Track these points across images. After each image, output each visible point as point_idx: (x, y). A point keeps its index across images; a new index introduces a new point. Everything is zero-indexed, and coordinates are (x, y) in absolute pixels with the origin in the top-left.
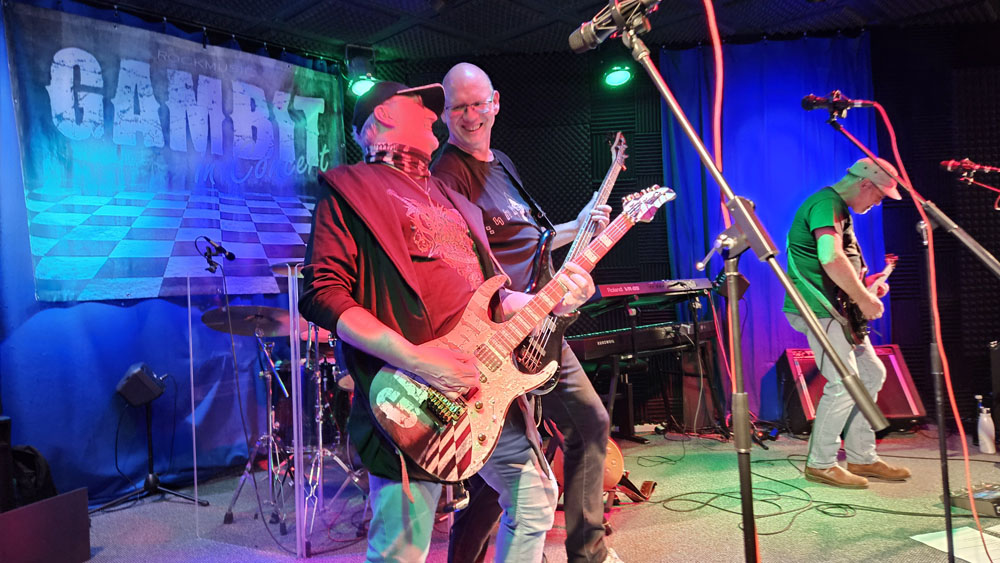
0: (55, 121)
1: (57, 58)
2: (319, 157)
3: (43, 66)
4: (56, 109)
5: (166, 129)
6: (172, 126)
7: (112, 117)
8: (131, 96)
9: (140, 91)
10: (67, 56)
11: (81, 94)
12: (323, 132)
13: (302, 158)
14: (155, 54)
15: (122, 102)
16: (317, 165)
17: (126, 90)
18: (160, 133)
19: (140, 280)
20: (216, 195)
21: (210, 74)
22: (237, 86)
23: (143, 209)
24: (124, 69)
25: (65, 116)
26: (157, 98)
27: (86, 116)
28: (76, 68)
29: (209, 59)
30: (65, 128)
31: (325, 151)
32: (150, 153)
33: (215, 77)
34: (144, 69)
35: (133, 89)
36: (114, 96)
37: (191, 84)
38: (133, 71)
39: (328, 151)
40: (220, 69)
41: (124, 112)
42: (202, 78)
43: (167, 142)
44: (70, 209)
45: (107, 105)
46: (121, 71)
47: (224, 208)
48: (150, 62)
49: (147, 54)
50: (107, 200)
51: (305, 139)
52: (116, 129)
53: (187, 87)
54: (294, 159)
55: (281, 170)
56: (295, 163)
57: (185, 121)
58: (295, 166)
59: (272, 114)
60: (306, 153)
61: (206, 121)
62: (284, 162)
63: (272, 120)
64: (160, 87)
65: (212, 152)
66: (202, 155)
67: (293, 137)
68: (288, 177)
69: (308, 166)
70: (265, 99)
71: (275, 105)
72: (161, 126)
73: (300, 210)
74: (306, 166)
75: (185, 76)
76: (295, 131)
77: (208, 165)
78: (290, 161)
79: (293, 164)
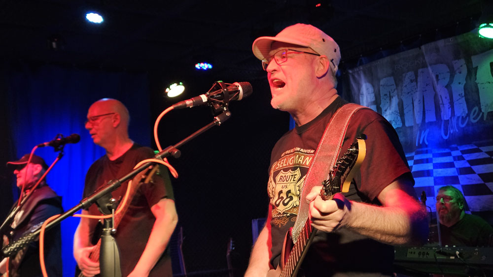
5: (402, 114)
6: (405, 111)
8: (388, 100)
9: (392, 95)
10: (364, 88)
13: (476, 108)
14: (394, 69)
17: (385, 97)
18: (399, 118)
21: (424, 66)
24: (382, 85)
26: (398, 95)
29: (423, 55)
34: (391, 80)
35: (388, 95)
36: (381, 103)
37: (414, 78)
38: (385, 83)
41: (386, 111)
45: (379, 110)
46: (381, 87)
47: (436, 160)
49: (390, 71)
51: (477, 91)
53: (412, 81)
54: (467, 112)
55: (457, 124)
56: (468, 115)
57: (412, 105)
58: (468, 118)
59: (451, 81)
60: (480, 103)
61: (422, 100)
62: (459, 117)
63: (448, 87)
64: (400, 88)
65: (427, 121)
66: (420, 126)
67: (463, 95)
68: (463, 128)
69: (483, 113)
70: (449, 70)
71: (457, 72)
72: (399, 113)
73: (477, 154)
74: (481, 114)
75: (410, 74)
76: (465, 89)
77: (423, 132)
78: (463, 115)
79: (466, 117)
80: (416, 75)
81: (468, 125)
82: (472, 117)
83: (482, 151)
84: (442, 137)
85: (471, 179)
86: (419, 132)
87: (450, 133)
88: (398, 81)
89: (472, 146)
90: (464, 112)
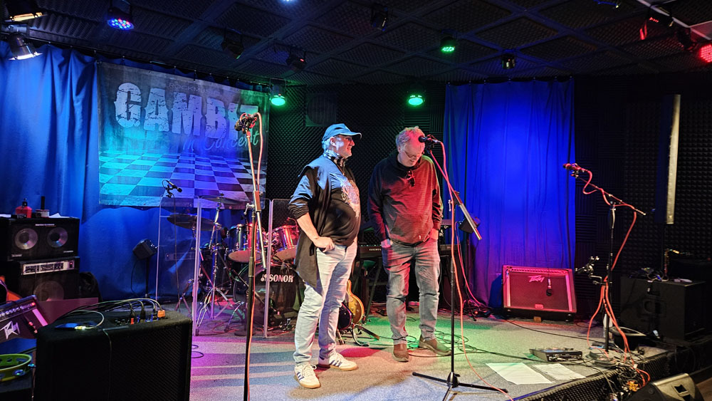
0: (117, 118)
1: (120, 88)
3: (113, 92)
4: (118, 113)
5: (171, 123)
7: (144, 116)
8: (154, 106)
9: (159, 103)
10: (125, 87)
11: (130, 106)
13: (242, 138)
14: (168, 85)
15: (150, 109)
17: (152, 103)
19: (151, 197)
20: (194, 156)
21: (196, 94)
22: (209, 101)
23: (155, 162)
25: (122, 116)
26: (167, 107)
27: (132, 116)
28: (129, 93)
29: (197, 86)
30: (122, 122)
31: (257, 134)
32: (161, 134)
33: (199, 95)
36: (146, 106)
37: (186, 99)
38: (156, 93)
40: (201, 91)
41: (150, 114)
42: (192, 96)
43: (171, 129)
44: (120, 161)
45: (143, 110)
46: (151, 94)
47: (197, 163)
48: (165, 89)
49: (164, 85)
50: (138, 157)
52: (146, 122)
55: (230, 145)
57: (181, 118)
59: (227, 115)
61: (192, 118)
62: (231, 140)
65: (194, 134)
66: (188, 136)
68: (233, 147)
71: (230, 110)
72: (168, 121)
73: (238, 166)
75: (183, 95)
77: (191, 141)
79: (236, 141)
80: (188, 98)
82: (239, 142)
83: (242, 165)
84: (203, 148)
86: (187, 140)
87: (215, 147)
88: (169, 96)
89: (236, 160)
90: (235, 138)
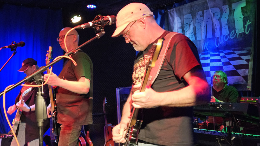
1: (174, 22)
2: (244, 28)
6: (197, 32)
9: (190, 23)
12: (246, 15)
13: (233, 31)
15: (186, 29)
16: (243, 32)
17: (187, 25)
18: (194, 36)
24: (185, 18)
26: (193, 24)
31: (248, 23)
34: (190, 16)
35: (188, 24)
36: (184, 28)
39: (250, 23)
41: (187, 32)
46: (185, 19)
47: (212, 58)
49: (190, 11)
51: (234, 22)
53: (201, 16)
54: (228, 33)
55: (223, 39)
56: (229, 35)
57: (200, 29)
58: (229, 36)
59: (221, 17)
60: (235, 29)
61: (206, 26)
62: (224, 36)
63: (219, 20)
64: (194, 20)
65: (208, 37)
66: (204, 40)
67: (227, 24)
68: (226, 41)
69: (237, 34)
70: (220, 11)
71: (224, 12)
72: (194, 33)
73: (233, 55)
74: (236, 34)
75: (200, 13)
76: (228, 21)
77: (206, 43)
78: (227, 34)
79: (228, 36)
80: (203, 14)
81: (229, 39)
82: (231, 36)
83: (235, 54)
84: (215, 46)
85: (230, 68)
86: (203, 43)
87: (219, 44)
88: (194, 16)
89: (230, 51)
90: (227, 33)
